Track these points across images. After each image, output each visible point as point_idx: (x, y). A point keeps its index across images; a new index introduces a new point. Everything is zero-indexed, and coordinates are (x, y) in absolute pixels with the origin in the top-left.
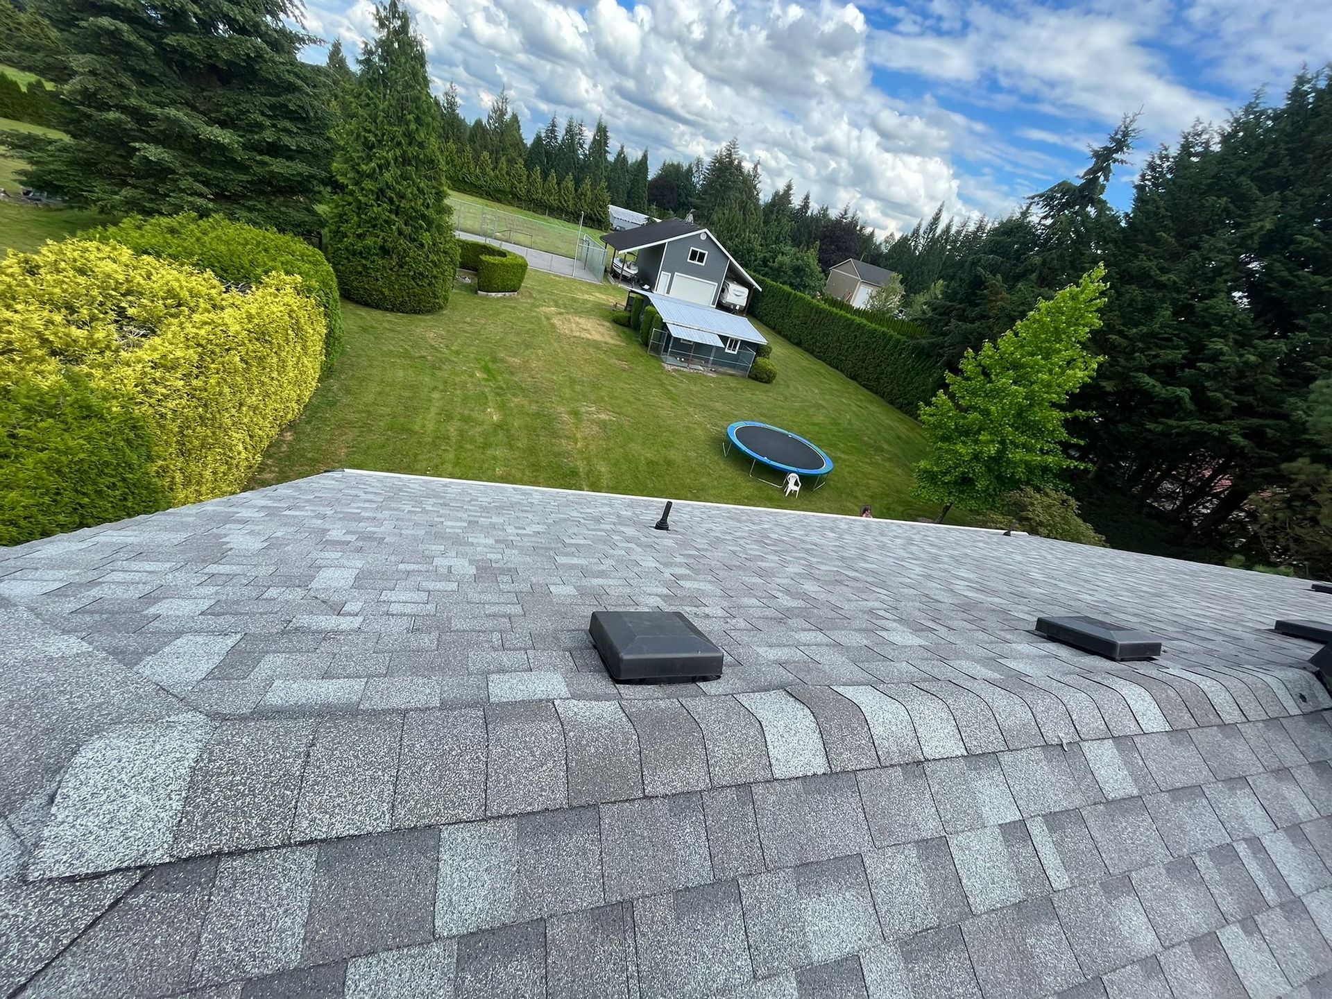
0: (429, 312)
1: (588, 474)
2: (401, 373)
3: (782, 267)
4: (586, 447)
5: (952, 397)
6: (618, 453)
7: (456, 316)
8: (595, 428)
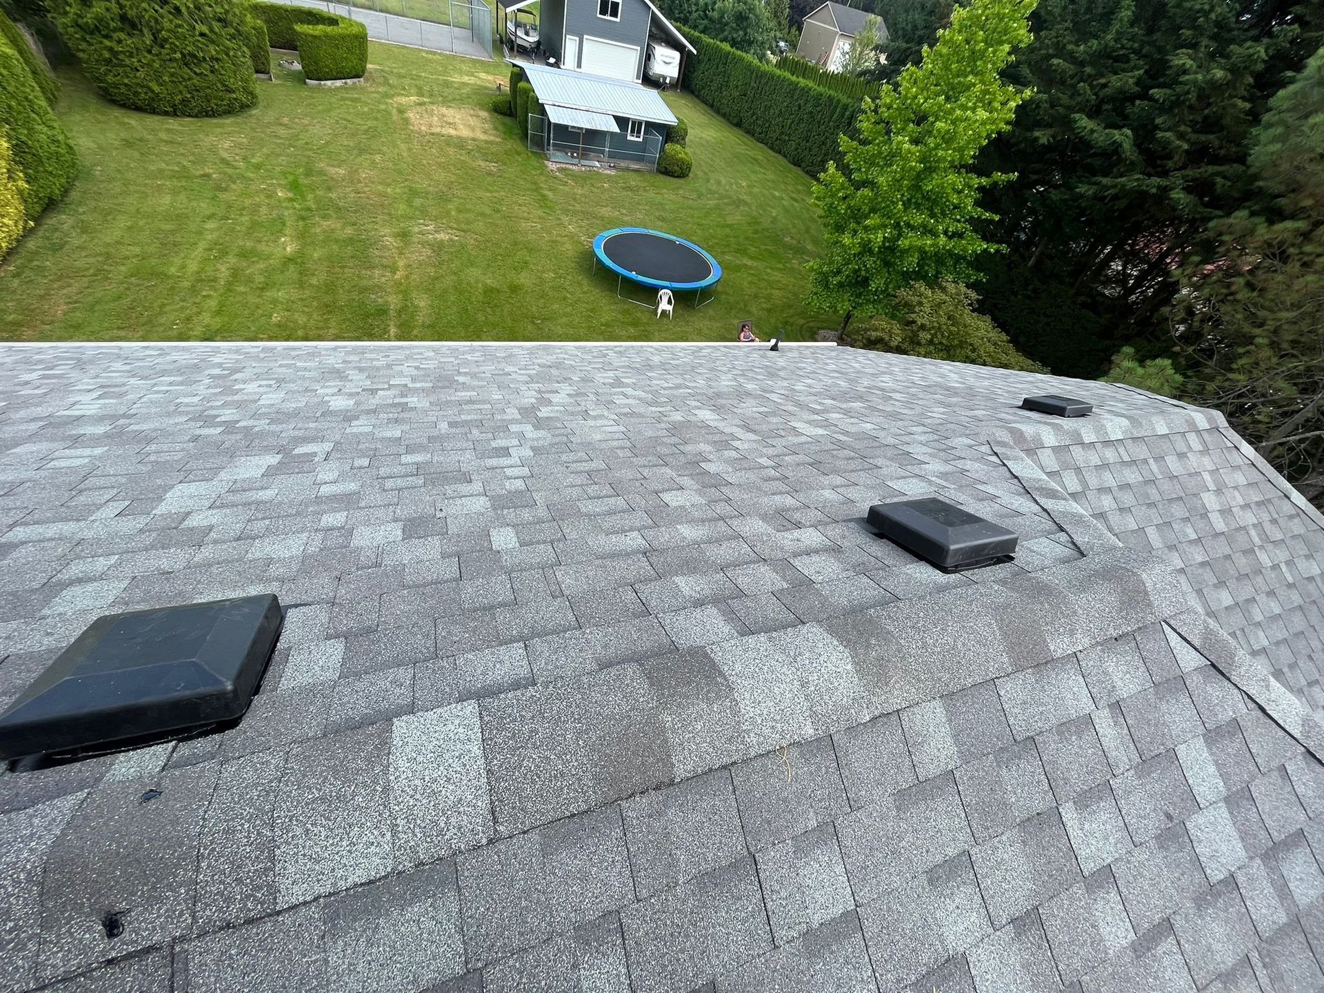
0: (229, 112)
1: (399, 312)
2: (167, 199)
3: (722, 17)
4: (407, 277)
5: (845, 169)
6: (449, 281)
7: (270, 116)
8: (427, 252)
